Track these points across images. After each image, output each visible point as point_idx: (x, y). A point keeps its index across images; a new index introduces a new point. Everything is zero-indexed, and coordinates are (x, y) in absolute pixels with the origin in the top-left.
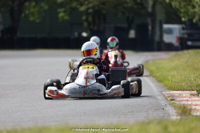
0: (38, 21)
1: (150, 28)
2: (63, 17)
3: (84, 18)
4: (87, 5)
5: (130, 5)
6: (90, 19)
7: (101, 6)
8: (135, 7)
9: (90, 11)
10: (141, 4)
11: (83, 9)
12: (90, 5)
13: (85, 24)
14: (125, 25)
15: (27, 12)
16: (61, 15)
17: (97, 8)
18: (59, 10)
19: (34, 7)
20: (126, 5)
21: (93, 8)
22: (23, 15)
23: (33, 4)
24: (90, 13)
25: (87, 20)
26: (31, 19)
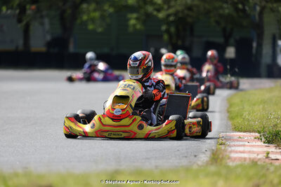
0: (100, 30)
1: (255, 45)
2: (134, 25)
3: (164, 28)
4: (168, 9)
5: (227, 11)
6: (173, 29)
7: (186, 12)
8: (235, 14)
9: (172, 18)
10: (244, 11)
11: (161, 15)
12: (171, 11)
13: (166, 37)
14: (221, 40)
15: (85, 18)
16: (132, 22)
17: (180, 15)
18: (130, 16)
19: (95, 10)
20: (221, 12)
21: (175, 14)
22: (78, 21)
23: (93, 6)
24: (172, 22)
25: (168, 31)
26: (91, 27)
